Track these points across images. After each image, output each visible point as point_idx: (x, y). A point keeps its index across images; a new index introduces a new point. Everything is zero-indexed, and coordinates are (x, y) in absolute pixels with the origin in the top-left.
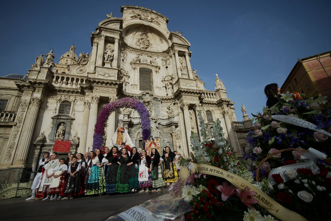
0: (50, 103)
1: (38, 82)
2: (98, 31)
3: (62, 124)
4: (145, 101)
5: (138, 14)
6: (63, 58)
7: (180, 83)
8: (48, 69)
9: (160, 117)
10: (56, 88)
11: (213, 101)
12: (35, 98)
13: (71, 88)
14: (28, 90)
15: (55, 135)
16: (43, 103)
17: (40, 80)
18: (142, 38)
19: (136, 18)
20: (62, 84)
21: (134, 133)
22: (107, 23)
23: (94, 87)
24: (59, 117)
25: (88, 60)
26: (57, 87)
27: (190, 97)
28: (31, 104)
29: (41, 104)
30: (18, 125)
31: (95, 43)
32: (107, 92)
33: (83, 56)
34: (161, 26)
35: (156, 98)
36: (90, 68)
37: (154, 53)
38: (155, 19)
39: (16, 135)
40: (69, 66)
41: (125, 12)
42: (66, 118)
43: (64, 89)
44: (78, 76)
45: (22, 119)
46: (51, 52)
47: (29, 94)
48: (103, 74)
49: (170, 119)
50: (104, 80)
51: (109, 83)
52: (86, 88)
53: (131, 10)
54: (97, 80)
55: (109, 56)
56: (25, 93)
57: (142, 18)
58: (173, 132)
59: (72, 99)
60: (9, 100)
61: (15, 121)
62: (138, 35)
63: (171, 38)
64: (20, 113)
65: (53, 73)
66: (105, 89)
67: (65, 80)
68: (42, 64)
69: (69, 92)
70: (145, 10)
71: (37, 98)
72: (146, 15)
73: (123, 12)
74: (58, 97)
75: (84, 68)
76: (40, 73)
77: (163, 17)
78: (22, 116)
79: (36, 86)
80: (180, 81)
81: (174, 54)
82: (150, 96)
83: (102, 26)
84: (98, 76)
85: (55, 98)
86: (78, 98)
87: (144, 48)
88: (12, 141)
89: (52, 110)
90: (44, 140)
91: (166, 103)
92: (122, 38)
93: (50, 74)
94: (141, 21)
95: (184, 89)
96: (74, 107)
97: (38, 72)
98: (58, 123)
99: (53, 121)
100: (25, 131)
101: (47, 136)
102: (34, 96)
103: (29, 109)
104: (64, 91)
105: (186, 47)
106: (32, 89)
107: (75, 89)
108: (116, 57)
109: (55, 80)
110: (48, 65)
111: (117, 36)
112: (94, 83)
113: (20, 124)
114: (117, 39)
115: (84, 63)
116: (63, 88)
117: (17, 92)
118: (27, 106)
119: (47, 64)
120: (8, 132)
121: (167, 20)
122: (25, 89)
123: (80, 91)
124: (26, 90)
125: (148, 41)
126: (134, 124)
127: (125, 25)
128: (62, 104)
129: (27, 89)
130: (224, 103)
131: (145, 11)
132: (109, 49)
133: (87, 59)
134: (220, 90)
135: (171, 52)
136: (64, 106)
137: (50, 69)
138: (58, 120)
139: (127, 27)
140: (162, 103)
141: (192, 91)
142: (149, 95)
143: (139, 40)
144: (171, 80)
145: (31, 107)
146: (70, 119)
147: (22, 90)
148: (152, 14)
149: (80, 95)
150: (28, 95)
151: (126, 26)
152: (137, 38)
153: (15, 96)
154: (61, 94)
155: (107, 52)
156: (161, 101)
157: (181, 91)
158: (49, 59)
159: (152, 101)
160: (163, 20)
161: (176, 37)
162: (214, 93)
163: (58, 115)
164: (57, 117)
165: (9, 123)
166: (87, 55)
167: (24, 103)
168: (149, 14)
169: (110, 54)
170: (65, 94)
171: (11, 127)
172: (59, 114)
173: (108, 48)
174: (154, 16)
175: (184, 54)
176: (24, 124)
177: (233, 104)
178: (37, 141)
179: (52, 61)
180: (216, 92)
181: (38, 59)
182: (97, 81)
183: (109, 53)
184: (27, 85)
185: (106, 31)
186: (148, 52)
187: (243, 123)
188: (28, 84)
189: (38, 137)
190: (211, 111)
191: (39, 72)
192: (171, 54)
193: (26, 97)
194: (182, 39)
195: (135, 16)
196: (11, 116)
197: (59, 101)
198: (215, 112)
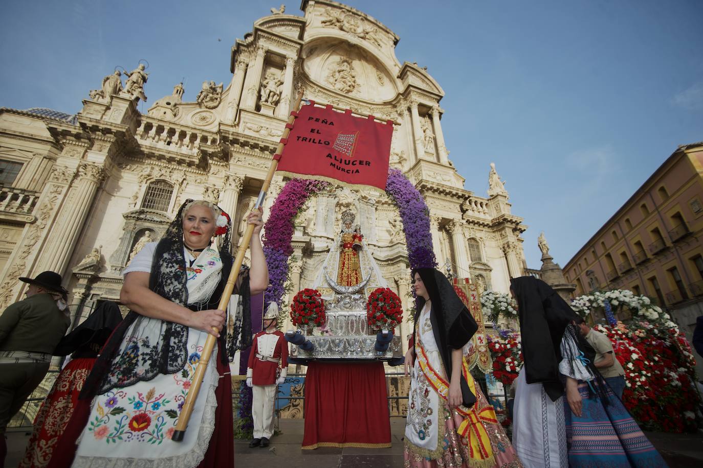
0: (125, 182)
2: (250, 39)
3: (147, 232)
4: (340, 202)
5: (337, 18)
6: (158, 108)
7: (421, 170)
8: (128, 103)
9: (372, 240)
10: (142, 149)
11: (484, 220)
13: (177, 153)
14: (75, 145)
15: (127, 256)
16: (106, 178)
17: (107, 124)
18: (340, 69)
19: (332, 24)
20: (157, 142)
21: (312, 271)
22: (272, 24)
23: (234, 154)
24: (142, 216)
25: (220, 98)
26: (146, 146)
27: (442, 203)
28: (79, 178)
29: (103, 180)
30: (38, 223)
31: (240, 62)
32: (262, 169)
33: (211, 88)
34: (382, 50)
35: (365, 198)
36: (225, 114)
37: (365, 104)
38: (371, 34)
39: (30, 246)
40: (177, 106)
41: (309, 9)
42: (158, 220)
43: (161, 153)
44: (195, 129)
45: (52, 209)
46: (140, 67)
47: (77, 153)
48: (255, 127)
49: (395, 247)
50: (258, 141)
51: (270, 148)
52: (212, 155)
53: (322, 7)
54: (244, 139)
55: (272, 94)
56: (67, 151)
57: (344, 28)
58: (403, 276)
59: (175, 177)
60: (25, 165)
61: (33, 213)
62: (333, 63)
63: (402, 75)
65: (139, 115)
66: (258, 161)
67: (165, 134)
68: (117, 91)
69: (171, 160)
70: (353, 13)
71: (96, 165)
72: (352, 22)
73: (307, 9)
74: (146, 170)
75: (211, 114)
76: (108, 111)
77: (388, 33)
78: (52, 202)
79: (97, 137)
80: (421, 167)
81: (409, 110)
82: (353, 191)
83: (262, 28)
84: (244, 131)
85: (137, 171)
86: (191, 177)
87: (344, 90)
88: (19, 262)
89: (126, 198)
90: (99, 266)
91: (385, 212)
92: (301, 60)
93: (132, 116)
94: (342, 32)
95: (433, 183)
96: (179, 197)
97: (104, 108)
98: (138, 228)
99: (126, 223)
100: (55, 240)
101: (107, 258)
102: (88, 158)
103: (71, 189)
104: (160, 158)
105: (434, 98)
106: (85, 143)
107: (186, 156)
108: (287, 95)
109: (143, 130)
110: (130, 94)
111: (291, 54)
112: (235, 145)
113: (44, 222)
114: (292, 59)
115: (211, 104)
116: (159, 150)
117: (48, 147)
118: (67, 182)
119: (129, 92)
120: (12, 238)
121: (395, 38)
122: (68, 142)
123: (197, 161)
124: (72, 144)
125: (353, 77)
126: (315, 250)
127: (308, 36)
128: (152, 186)
129: (74, 143)
130: (508, 225)
131: (351, 13)
132: (272, 78)
133: (219, 96)
134: (499, 197)
135: (402, 105)
136: (156, 192)
137: (133, 104)
138: (139, 223)
139: (312, 41)
140: (376, 209)
141: (448, 191)
142: (351, 191)
143: (335, 72)
144: (400, 162)
145: (77, 186)
146: (168, 222)
147: (61, 142)
148: (366, 22)
149: (197, 172)
150: (75, 157)
151: (310, 37)
152: (331, 67)
153: (42, 158)
154: (152, 162)
155: (267, 83)
156: (375, 207)
157: (424, 187)
158: (134, 83)
159: (356, 204)
160: (387, 39)
161: (415, 75)
162: (485, 202)
163: (140, 211)
164: (138, 214)
165: (18, 216)
166: (220, 87)
167: (61, 174)
168: (360, 22)
169: (272, 90)
170: (162, 165)
171: (21, 224)
172: (142, 208)
173: (268, 78)
174: (369, 27)
175: (430, 112)
176: (56, 222)
177: (525, 230)
178: (81, 266)
179: (141, 87)
180: (490, 200)
181: (108, 81)
182: (242, 140)
183: (272, 86)
184: (74, 131)
185: (268, 39)
186: (352, 99)
187: (541, 273)
188: (77, 131)
189: (85, 257)
190: (478, 240)
191: (108, 108)
192: (403, 108)
193: (69, 160)
194: (426, 80)
195: (330, 21)
196: (25, 201)
197: (145, 180)
198: (487, 243)
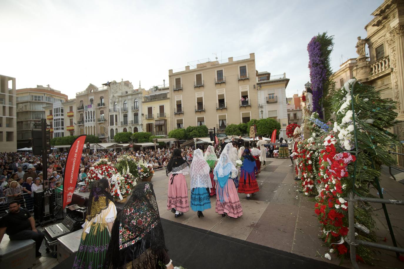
1: (383, 8)
12: (393, 29)
17: (385, 4)
64: (392, 55)
